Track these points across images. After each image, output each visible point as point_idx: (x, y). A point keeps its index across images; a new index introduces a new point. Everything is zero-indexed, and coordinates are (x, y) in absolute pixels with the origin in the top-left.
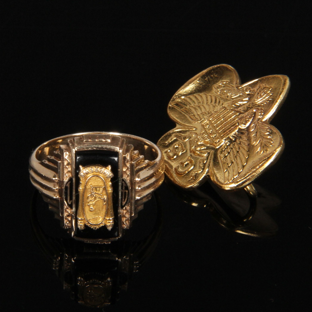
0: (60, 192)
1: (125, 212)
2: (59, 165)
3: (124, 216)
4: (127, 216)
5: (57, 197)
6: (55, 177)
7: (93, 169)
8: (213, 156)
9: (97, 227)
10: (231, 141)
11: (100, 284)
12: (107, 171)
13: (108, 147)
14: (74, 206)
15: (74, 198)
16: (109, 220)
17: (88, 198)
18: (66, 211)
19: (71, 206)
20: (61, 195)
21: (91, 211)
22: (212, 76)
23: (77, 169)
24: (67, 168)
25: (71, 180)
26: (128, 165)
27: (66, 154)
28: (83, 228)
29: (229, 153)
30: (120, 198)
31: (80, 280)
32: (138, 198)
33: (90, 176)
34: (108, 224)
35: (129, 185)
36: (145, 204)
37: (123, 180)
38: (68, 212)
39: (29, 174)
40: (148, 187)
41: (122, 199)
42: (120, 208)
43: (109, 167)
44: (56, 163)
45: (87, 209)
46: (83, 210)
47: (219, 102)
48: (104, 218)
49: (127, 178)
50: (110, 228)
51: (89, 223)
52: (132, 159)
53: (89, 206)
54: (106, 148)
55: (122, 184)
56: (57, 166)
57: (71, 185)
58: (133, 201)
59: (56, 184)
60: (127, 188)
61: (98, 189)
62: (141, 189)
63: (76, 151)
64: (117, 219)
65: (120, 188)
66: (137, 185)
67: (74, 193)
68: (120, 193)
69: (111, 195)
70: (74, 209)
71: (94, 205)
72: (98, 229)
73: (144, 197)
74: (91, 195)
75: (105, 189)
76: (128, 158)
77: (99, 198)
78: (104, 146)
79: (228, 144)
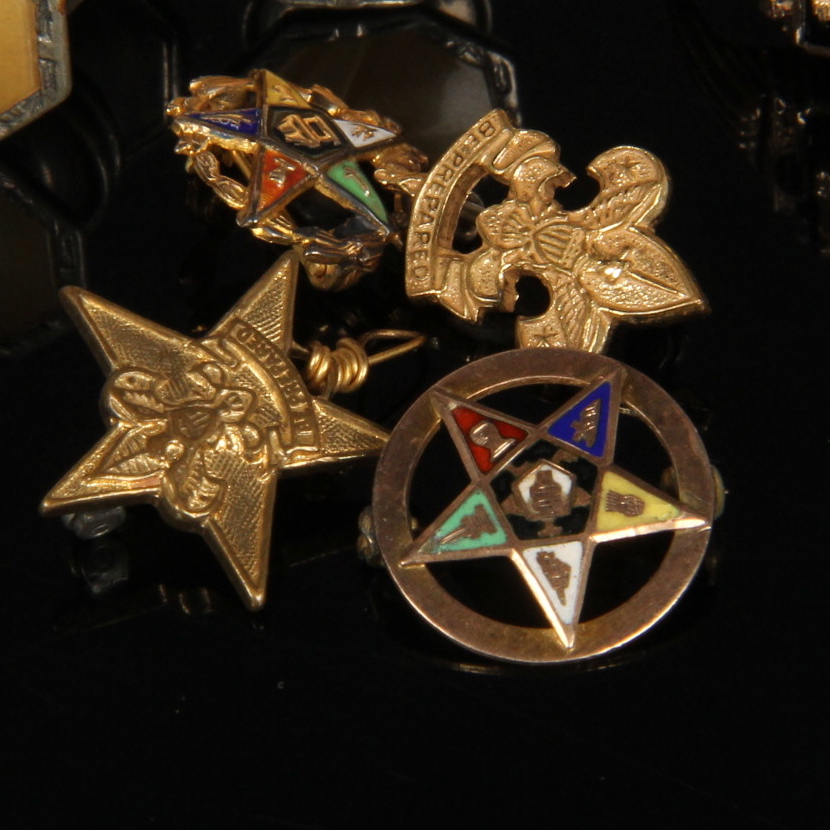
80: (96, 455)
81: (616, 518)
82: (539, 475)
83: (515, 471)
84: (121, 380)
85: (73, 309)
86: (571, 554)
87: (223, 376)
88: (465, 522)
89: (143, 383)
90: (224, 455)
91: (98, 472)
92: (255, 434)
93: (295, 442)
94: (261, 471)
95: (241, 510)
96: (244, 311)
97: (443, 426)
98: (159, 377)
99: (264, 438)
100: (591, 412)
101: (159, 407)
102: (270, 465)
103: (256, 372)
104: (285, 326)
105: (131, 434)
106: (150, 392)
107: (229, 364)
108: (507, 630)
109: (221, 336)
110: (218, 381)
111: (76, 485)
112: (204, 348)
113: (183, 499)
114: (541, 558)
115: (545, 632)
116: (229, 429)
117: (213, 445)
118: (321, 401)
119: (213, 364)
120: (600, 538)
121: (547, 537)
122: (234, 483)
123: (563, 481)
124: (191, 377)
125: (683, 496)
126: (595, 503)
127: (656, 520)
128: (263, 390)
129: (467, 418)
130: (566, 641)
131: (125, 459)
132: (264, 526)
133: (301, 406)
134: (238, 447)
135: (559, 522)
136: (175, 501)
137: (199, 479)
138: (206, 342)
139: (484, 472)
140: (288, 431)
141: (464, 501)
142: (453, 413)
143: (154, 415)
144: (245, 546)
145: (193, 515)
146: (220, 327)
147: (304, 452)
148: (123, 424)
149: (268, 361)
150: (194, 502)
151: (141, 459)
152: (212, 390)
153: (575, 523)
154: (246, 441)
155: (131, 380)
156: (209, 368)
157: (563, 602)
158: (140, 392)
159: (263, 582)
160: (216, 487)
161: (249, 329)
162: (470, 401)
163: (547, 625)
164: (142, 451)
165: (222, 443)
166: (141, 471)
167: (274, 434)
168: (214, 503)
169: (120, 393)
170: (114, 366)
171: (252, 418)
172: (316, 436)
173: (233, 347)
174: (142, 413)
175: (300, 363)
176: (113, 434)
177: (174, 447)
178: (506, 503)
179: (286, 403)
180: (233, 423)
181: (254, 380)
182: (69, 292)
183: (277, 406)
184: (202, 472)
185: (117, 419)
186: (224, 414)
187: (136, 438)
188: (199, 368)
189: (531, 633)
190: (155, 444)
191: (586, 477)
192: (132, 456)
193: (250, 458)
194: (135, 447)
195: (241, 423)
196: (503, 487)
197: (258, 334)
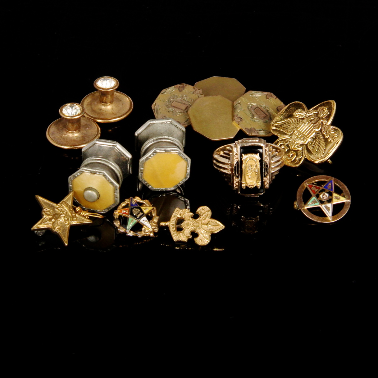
0: (232, 170)
1: (266, 179)
2: (231, 155)
3: (266, 182)
4: (268, 181)
5: (230, 173)
6: (228, 162)
7: (250, 156)
8: (305, 148)
9: (252, 187)
10: (313, 138)
11: (254, 219)
12: (257, 157)
13: (257, 144)
14: (239, 177)
15: (239, 172)
16: (259, 183)
17: (247, 171)
18: (235, 180)
19: (238, 177)
20: (232, 172)
21: (249, 178)
22: (291, 108)
23: (241, 156)
24: (235, 156)
25: (238, 162)
26: (268, 154)
27: (235, 149)
28: (245, 188)
29: (314, 145)
30: (264, 171)
31: (243, 218)
32: (272, 172)
33: (248, 159)
34: (258, 185)
35: (268, 164)
36: (276, 176)
37: (265, 162)
38: (236, 180)
39: (213, 162)
40: (277, 166)
41: (265, 172)
42: (264, 177)
43: (258, 154)
44: (229, 155)
45: (247, 177)
46: (245, 178)
47: (300, 121)
48: (256, 182)
49: (267, 161)
50: (259, 188)
51: (248, 185)
52: (269, 151)
53: (248, 175)
54: (256, 145)
55: (265, 164)
56: (230, 156)
57: (238, 165)
58: (270, 174)
59: (229, 166)
60: (267, 166)
61: (253, 166)
62: (275, 167)
63: (240, 147)
64: (263, 183)
65: (264, 166)
66: (272, 165)
67: (239, 170)
68: (264, 169)
69: (260, 169)
70: (239, 179)
71: (250, 175)
72: (253, 188)
73: (276, 171)
74: (249, 170)
75: (256, 166)
76: (268, 150)
77: (253, 171)
78: (255, 144)
79: (312, 140)
80: (41, 221)
81: (336, 200)
82: (323, 194)
83: (319, 194)
84: (45, 210)
85: (37, 199)
86: (330, 205)
87: (61, 210)
88: (312, 202)
89: (48, 210)
90: (61, 222)
91: (41, 224)
92: (66, 218)
93: (73, 220)
94: (67, 225)
95: (64, 231)
96: (65, 200)
97: (306, 188)
98: (51, 209)
99: (68, 220)
100: (330, 184)
101: (51, 214)
102: (69, 224)
103: (67, 209)
104: (72, 202)
105: (46, 218)
106: (49, 212)
107: (62, 208)
108: (321, 218)
109: (61, 203)
110: (60, 210)
111: (37, 226)
112: (58, 205)
113: (55, 228)
114: (325, 206)
115: (327, 218)
116: (62, 218)
117: (59, 220)
118: (77, 214)
119: (60, 208)
120: (334, 203)
121: (325, 203)
122: (63, 226)
123: (327, 195)
124: (56, 210)
125: (346, 196)
126: (332, 198)
127: (342, 200)
128: (68, 212)
129: (311, 187)
130: (331, 219)
131: (45, 222)
132: (68, 233)
133: (74, 215)
134: (63, 221)
135: (327, 201)
136: (53, 229)
137: (57, 225)
138: (59, 204)
139: (314, 194)
140: (72, 219)
141: (312, 198)
142: (308, 185)
143: (50, 215)
144: (64, 236)
145: (56, 231)
146: (61, 202)
147: (74, 222)
148: (45, 217)
149: (69, 208)
150: (56, 229)
151: (48, 222)
152: (59, 212)
153: (330, 201)
154: (65, 220)
155: (46, 210)
156: (59, 208)
157: (329, 213)
158: (48, 212)
159: (67, 242)
160: (60, 227)
161: (66, 202)
162: (310, 184)
163: (327, 217)
164: (48, 221)
165: (61, 220)
166: (48, 224)
167: (69, 219)
168: (60, 229)
169: (45, 212)
170: (44, 208)
171: (66, 216)
172: (76, 219)
173: (63, 205)
174: (48, 215)
175: (75, 209)
176: (43, 218)
177: (53, 220)
178: (319, 198)
179: (72, 214)
180: (63, 217)
181: (66, 211)
182: (36, 196)
183: (70, 215)
184: (58, 225)
185: (44, 216)
186: (61, 216)
187: (47, 219)
188: (57, 208)
189: (325, 218)
190: (50, 220)
191: (331, 194)
192: (46, 221)
193: (65, 223)
194: (47, 220)
195: (64, 217)
196: (318, 196)
197: (67, 203)
